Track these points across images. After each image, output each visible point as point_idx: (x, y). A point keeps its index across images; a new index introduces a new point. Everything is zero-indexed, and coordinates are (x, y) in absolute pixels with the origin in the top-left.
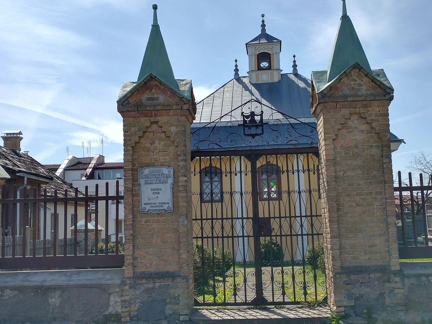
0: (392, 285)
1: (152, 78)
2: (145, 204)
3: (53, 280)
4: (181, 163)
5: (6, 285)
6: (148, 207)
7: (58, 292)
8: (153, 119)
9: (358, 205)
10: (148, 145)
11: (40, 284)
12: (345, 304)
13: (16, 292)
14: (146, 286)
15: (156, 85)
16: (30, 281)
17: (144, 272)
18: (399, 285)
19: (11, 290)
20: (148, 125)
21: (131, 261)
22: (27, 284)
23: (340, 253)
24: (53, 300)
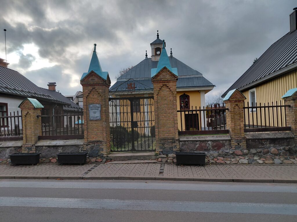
0: (175, 144)
1: (92, 72)
2: (91, 117)
3: (59, 143)
4: (103, 103)
5: (43, 145)
6: (92, 118)
7: (61, 147)
8: (93, 87)
9: (165, 117)
10: (92, 96)
11: (55, 145)
12: (159, 151)
13: (47, 148)
14: (92, 145)
15: (94, 75)
16: (52, 144)
17: (91, 141)
18: (178, 144)
19: (45, 147)
20: (92, 89)
21: (86, 137)
22: (51, 145)
23: (158, 134)
24: (60, 150)
